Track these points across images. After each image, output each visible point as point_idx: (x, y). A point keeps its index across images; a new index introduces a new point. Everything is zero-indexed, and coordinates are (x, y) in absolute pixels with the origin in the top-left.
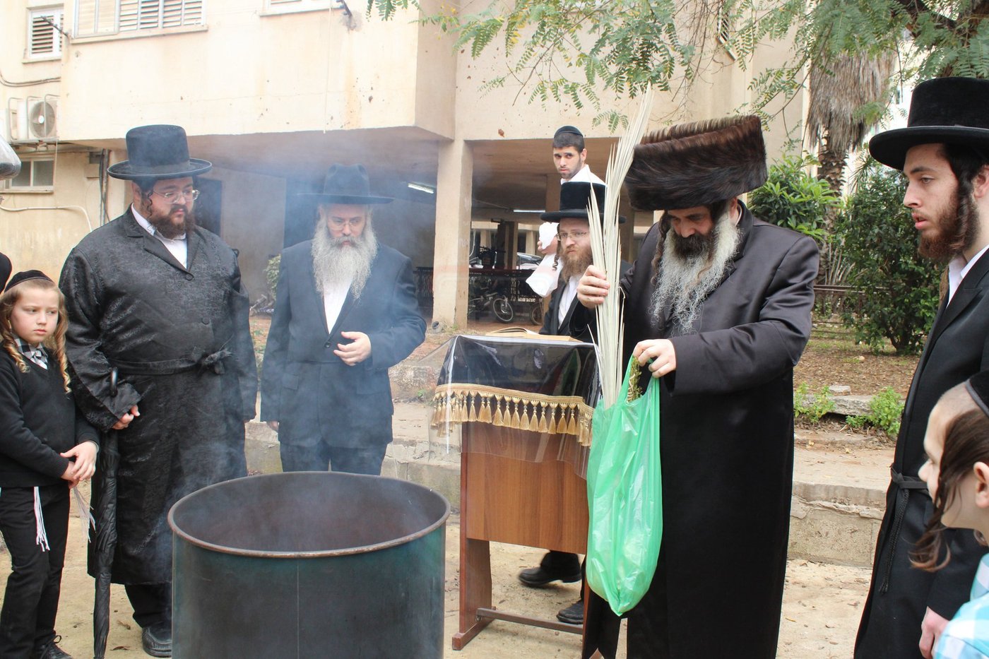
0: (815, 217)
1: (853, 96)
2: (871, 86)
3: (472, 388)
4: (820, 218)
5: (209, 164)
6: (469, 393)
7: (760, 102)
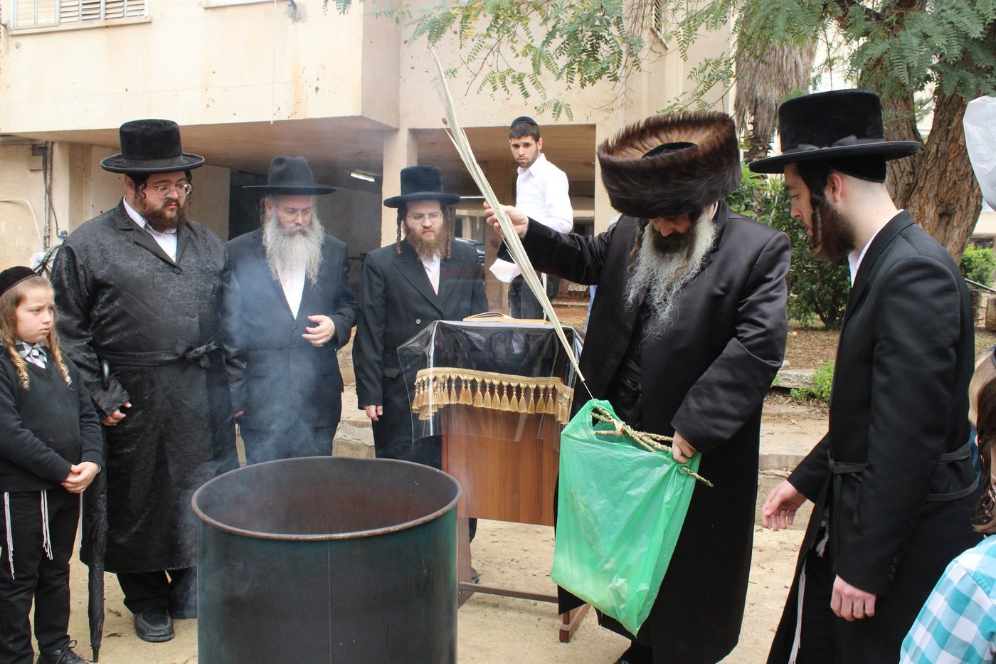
0: (743, 199)
1: (778, 83)
2: (794, 73)
3: (452, 372)
4: (747, 200)
5: (201, 159)
6: (450, 376)
7: (699, 90)
